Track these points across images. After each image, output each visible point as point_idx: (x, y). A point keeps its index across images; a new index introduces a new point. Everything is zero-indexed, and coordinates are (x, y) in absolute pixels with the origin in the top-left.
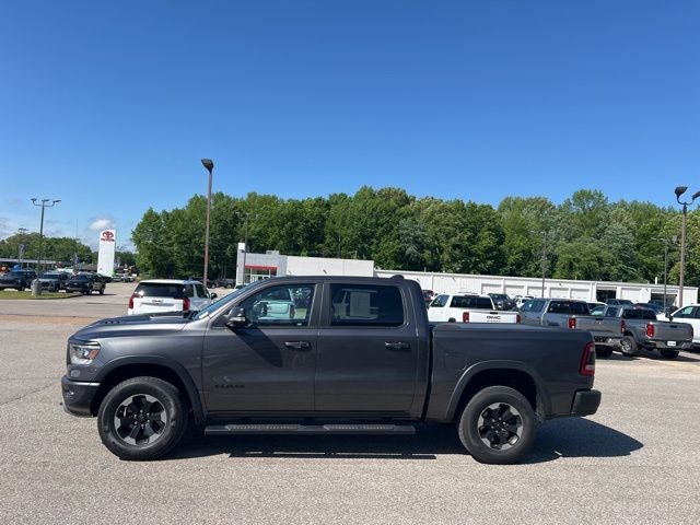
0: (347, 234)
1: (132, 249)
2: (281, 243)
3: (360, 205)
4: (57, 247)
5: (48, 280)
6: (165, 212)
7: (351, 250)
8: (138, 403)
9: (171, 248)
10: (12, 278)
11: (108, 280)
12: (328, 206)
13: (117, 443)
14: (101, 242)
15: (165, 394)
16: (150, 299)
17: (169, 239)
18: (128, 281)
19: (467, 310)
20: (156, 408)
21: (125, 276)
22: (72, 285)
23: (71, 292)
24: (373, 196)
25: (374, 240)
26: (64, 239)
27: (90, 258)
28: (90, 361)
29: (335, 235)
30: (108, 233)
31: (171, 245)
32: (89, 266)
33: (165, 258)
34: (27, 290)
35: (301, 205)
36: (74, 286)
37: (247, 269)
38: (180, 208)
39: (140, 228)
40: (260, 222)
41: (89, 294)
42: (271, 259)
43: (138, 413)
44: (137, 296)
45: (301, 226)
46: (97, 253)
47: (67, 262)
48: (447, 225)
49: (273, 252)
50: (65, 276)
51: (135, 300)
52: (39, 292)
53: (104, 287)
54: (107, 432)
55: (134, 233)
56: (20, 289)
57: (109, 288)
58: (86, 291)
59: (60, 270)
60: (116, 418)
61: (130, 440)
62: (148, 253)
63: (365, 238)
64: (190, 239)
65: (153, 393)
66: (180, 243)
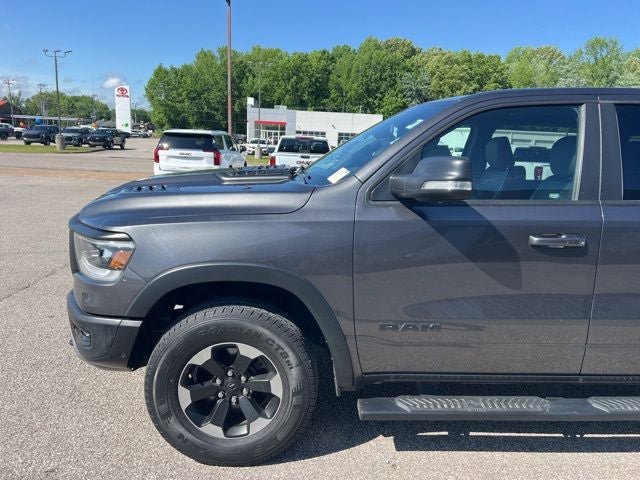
0: (353, 87)
1: (146, 106)
2: (287, 97)
3: (366, 57)
4: (78, 104)
5: (70, 135)
6: (172, 69)
7: (356, 105)
8: (223, 357)
9: (181, 105)
10: (36, 132)
11: (128, 135)
12: (332, 59)
13: (187, 435)
14: (117, 98)
15: (277, 340)
16: (177, 152)
17: (180, 95)
18: (146, 136)
19: (539, 165)
20: (257, 367)
21: (142, 132)
22: (93, 140)
23: (94, 146)
24: (378, 47)
25: (378, 95)
26: (83, 97)
27: (109, 115)
28: (117, 275)
29: (339, 89)
30: (122, 90)
31: (183, 101)
32: (108, 123)
33: (178, 113)
34: (52, 144)
35: (305, 59)
36: (95, 141)
37: (258, 124)
38: (188, 64)
39: (152, 85)
40: (265, 76)
41: (110, 149)
42: (279, 113)
43: (224, 377)
44: (162, 148)
45: (306, 81)
46: (114, 110)
47: (88, 120)
48: (452, 78)
49: (281, 106)
50: (86, 131)
51: (160, 152)
52: (64, 146)
53: (124, 141)
54: (166, 416)
55: (146, 90)
56: (46, 144)
57: (129, 143)
58: (108, 146)
59: (82, 126)
60: (180, 388)
61: (212, 430)
62: (162, 109)
63: (370, 92)
64: (199, 95)
65: (254, 340)
66: (190, 99)
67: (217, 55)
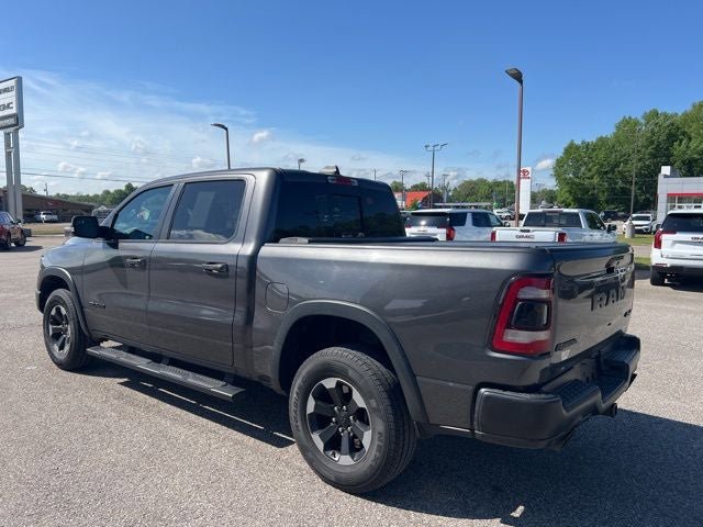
6: (584, 143)
9: (591, 181)
17: (589, 171)
30: (523, 171)
31: (592, 178)
33: (586, 191)
37: (671, 198)
38: (604, 136)
64: (613, 168)
66: (601, 174)
67: (643, 121)
